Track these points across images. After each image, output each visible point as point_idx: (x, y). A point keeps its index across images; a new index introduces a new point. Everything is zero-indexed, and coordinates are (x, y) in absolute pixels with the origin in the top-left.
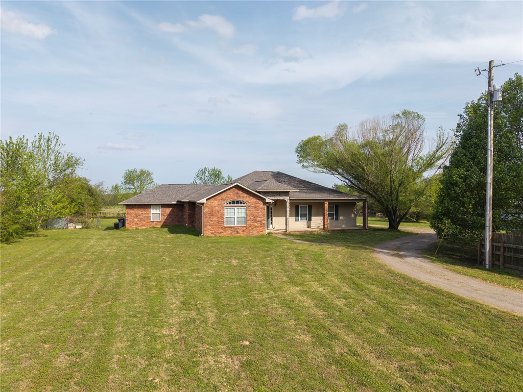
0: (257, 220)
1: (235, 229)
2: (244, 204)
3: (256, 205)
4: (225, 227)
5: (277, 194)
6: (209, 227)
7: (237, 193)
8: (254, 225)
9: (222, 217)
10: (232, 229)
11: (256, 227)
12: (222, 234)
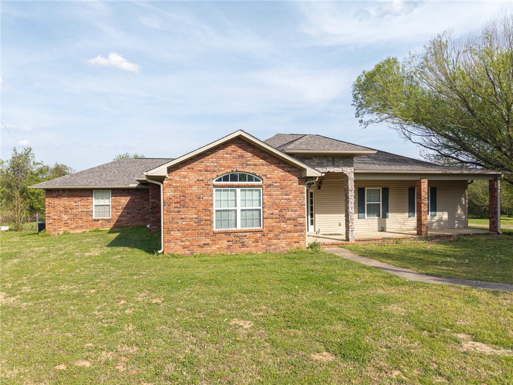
0: (287, 216)
1: (237, 238)
2: (256, 180)
3: (284, 183)
4: (215, 233)
5: (328, 161)
6: (178, 234)
7: (242, 156)
8: (279, 228)
9: (208, 210)
10: (232, 237)
11: (284, 231)
12: (207, 249)
